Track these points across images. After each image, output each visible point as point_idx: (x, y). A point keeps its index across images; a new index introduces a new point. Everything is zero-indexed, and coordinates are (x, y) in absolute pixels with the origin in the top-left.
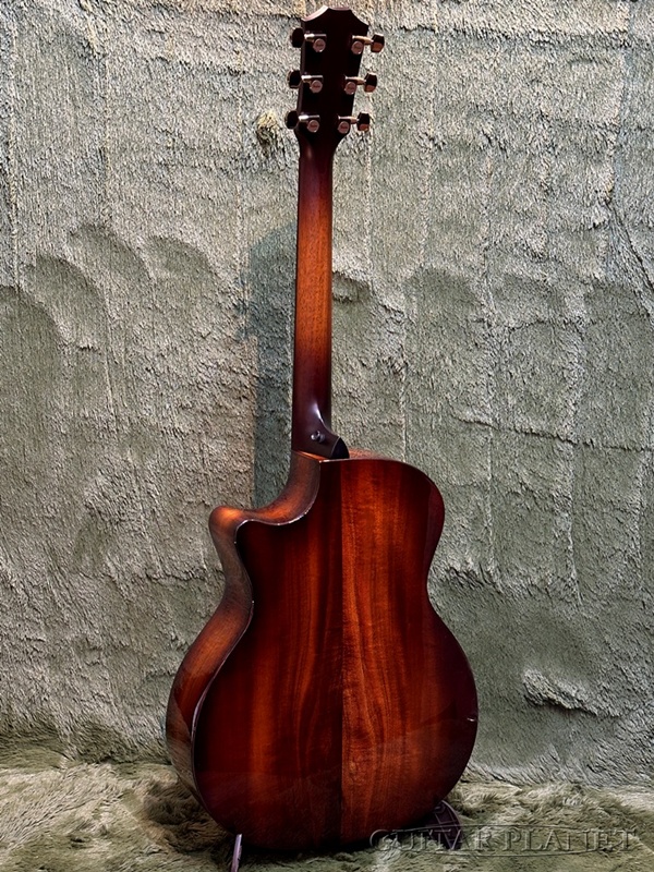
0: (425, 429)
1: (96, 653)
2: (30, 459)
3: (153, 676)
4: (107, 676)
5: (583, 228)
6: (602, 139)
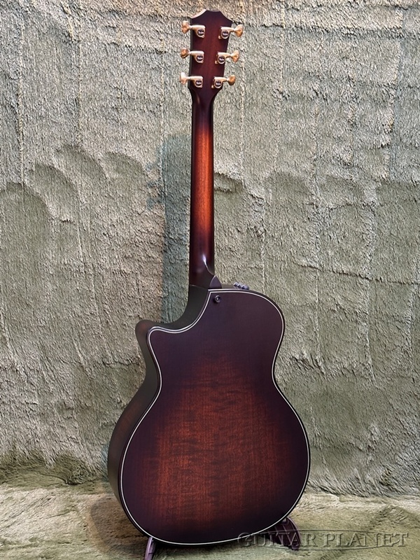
0: (277, 271)
1: (70, 411)
2: (30, 290)
3: (105, 426)
4: (77, 426)
5: (375, 147)
6: (386, 93)
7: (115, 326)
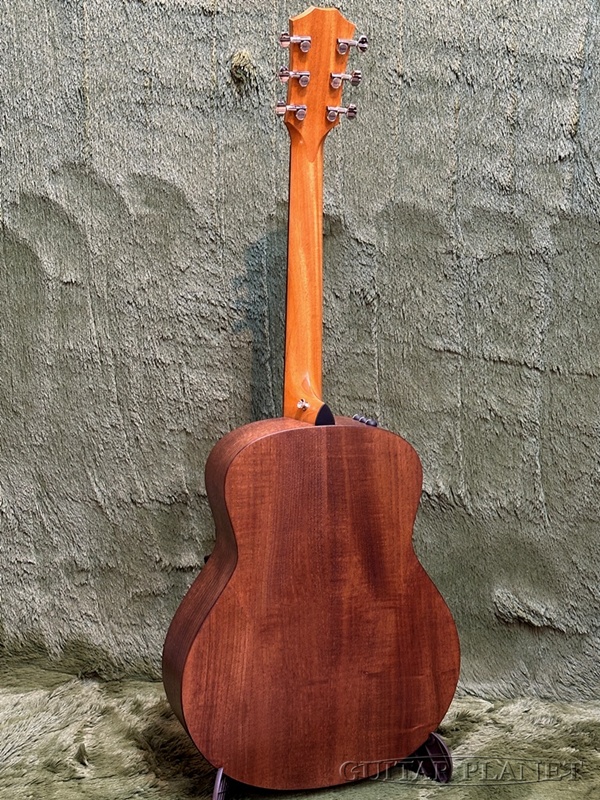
0: (398, 358)
1: (84, 574)
2: (18, 390)
3: (138, 597)
4: (95, 597)
5: (549, 161)
6: (567, 73)
7: (149, 446)
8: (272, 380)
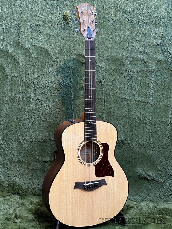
0: (110, 100)
1: (15, 163)
3: (31, 170)
4: (18, 170)
6: (160, 20)
7: (36, 125)
8: (73, 106)
